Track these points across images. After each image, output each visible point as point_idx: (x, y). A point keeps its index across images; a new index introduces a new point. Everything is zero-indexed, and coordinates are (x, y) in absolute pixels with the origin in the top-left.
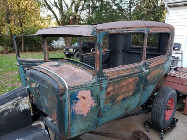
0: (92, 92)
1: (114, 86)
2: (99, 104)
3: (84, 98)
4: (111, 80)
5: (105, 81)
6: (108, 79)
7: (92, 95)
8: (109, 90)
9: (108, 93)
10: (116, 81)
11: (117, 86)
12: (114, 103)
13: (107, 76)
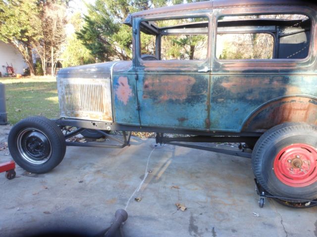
0: (128, 79)
1: (153, 79)
2: (136, 95)
3: (123, 84)
4: (148, 71)
5: (142, 70)
6: (145, 69)
7: (129, 83)
8: (147, 82)
9: (146, 87)
10: (157, 75)
11: (158, 81)
12: (156, 101)
13: (144, 66)
